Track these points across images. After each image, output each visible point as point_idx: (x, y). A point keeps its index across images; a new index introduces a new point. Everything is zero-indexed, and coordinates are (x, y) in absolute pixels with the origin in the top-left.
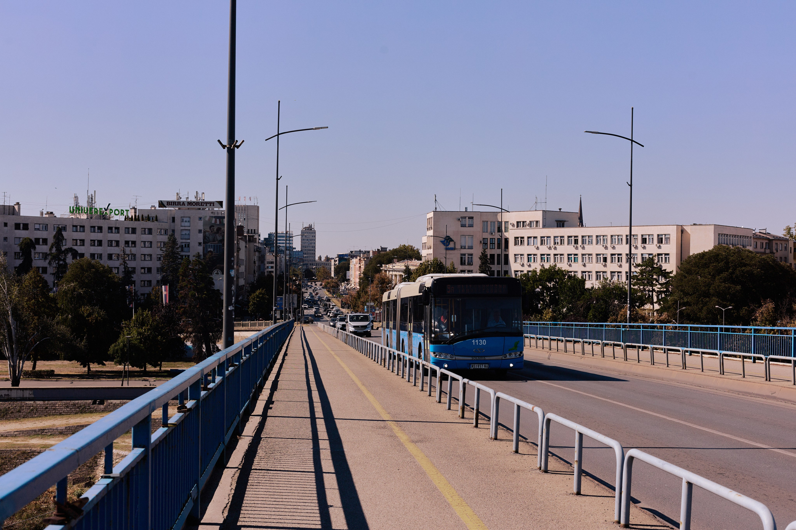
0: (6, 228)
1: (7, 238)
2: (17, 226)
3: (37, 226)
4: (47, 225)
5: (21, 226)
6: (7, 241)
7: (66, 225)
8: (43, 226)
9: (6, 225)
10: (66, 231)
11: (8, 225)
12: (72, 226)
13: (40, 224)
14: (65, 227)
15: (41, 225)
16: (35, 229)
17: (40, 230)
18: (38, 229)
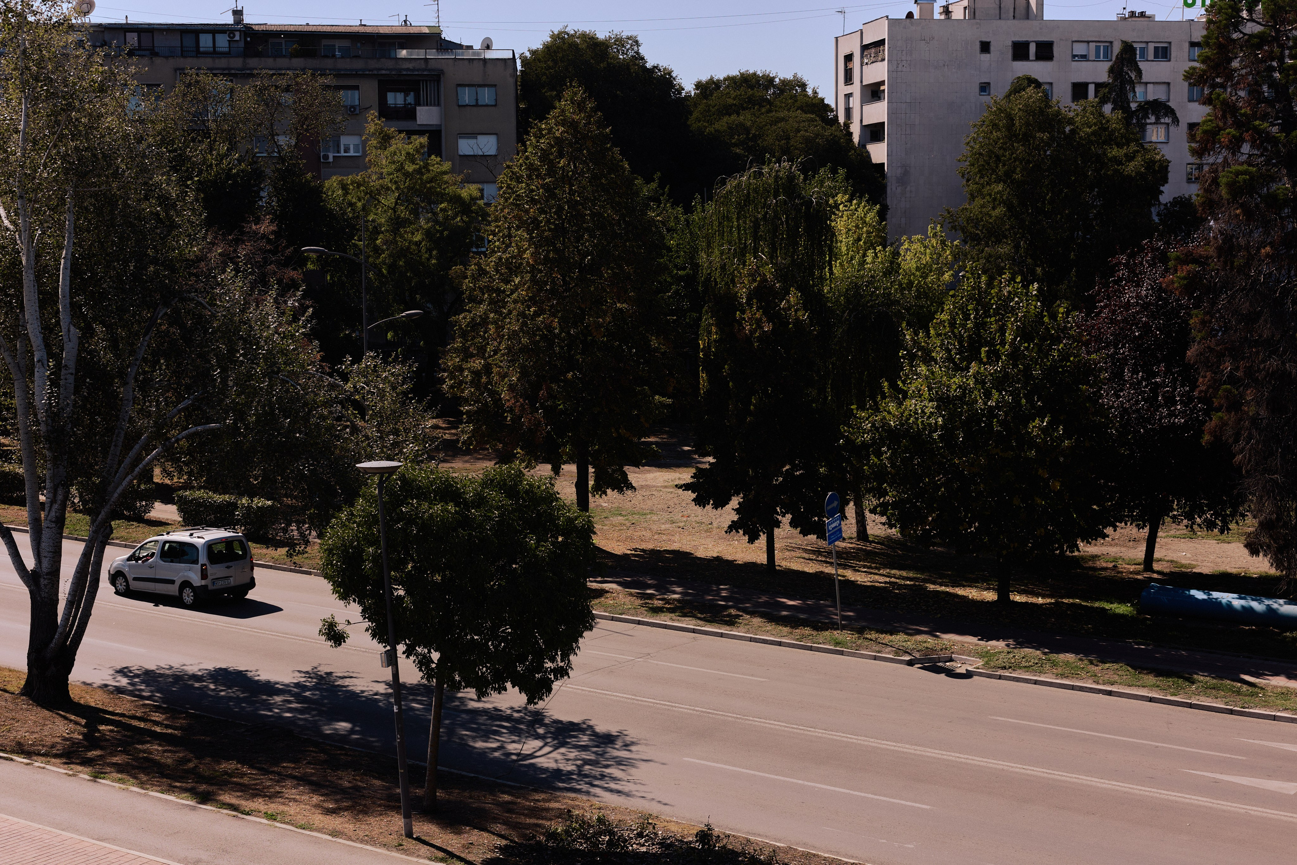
0: (985, 57)
1: (989, 84)
2: (1020, 51)
3: (1080, 49)
4: (1111, 43)
5: (1032, 48)
6: (989, 95)
7: (1170, 43)
8: (1098, 48)
9: (985, 47)
10: (1169, 61)
11: (992, 48)
12: (1187, 45)
13: (1088, 42)
14: (1166, 47)
15: (1092, 45)
16: (1074, 56)
17: (1088, 61)
18: (1084, 57)
